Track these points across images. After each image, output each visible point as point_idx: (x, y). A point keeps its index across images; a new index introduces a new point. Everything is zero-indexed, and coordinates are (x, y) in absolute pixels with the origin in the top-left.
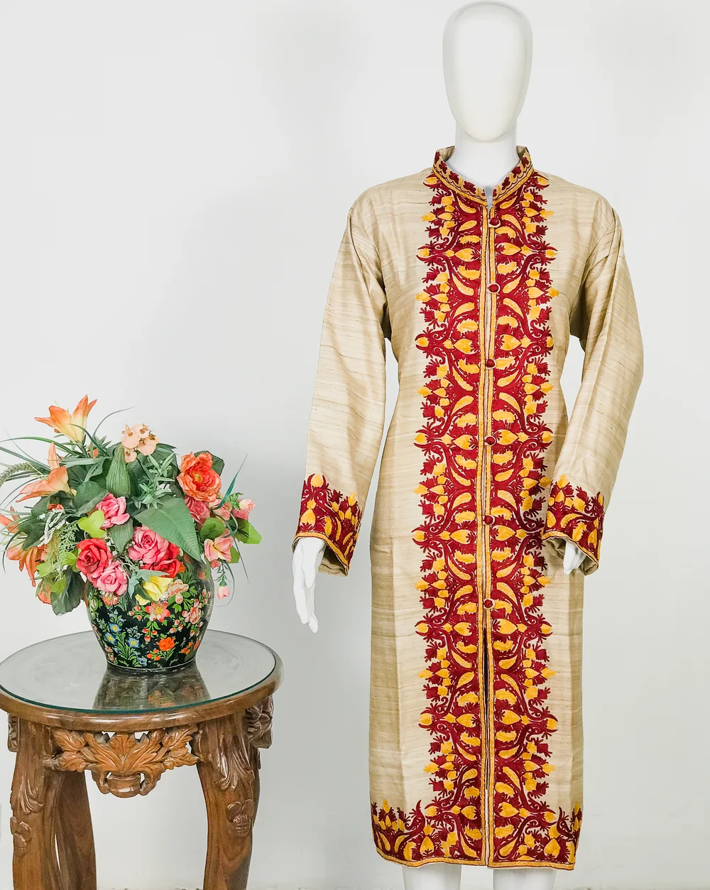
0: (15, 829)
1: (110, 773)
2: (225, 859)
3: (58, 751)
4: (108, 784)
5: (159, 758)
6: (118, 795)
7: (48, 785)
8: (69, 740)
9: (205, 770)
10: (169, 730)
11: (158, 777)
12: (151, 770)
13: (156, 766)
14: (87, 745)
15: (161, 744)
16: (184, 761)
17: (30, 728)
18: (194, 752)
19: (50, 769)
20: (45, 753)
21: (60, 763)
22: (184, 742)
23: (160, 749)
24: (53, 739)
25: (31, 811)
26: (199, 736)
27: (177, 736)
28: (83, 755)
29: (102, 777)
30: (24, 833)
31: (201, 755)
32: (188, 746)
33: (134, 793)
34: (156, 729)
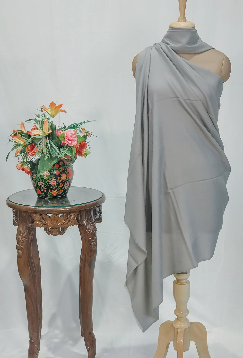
0: (18, 248)
1: (50, 228)
3: (33, 221)
4: (49, 232)
5: (67, 222)
6: (53, 235)
7: (29, 233)
8: (36, 217)
9: (81, 227)
10: (70, 213)
11: (66, 229)
12: (63, 226)
13: (65, 225)
14: (43, 219)
15: (67, 218)
16: (75, 224)
17: (23, 214)
18: (78, 221)
19: (30, 227)
20: (28, 222)
21: (33, 225)
22: (74, 217)
23: (67, 220)
24: (31, 217)
25: (24, 242)
26: (79, 216)
27: (73, 215)
28: (41, 222)
29: (48, 229)
30: (21, 249)
31: (80, 222)
32: (75, 219)
33: (58, 234)
34: (66, 213)
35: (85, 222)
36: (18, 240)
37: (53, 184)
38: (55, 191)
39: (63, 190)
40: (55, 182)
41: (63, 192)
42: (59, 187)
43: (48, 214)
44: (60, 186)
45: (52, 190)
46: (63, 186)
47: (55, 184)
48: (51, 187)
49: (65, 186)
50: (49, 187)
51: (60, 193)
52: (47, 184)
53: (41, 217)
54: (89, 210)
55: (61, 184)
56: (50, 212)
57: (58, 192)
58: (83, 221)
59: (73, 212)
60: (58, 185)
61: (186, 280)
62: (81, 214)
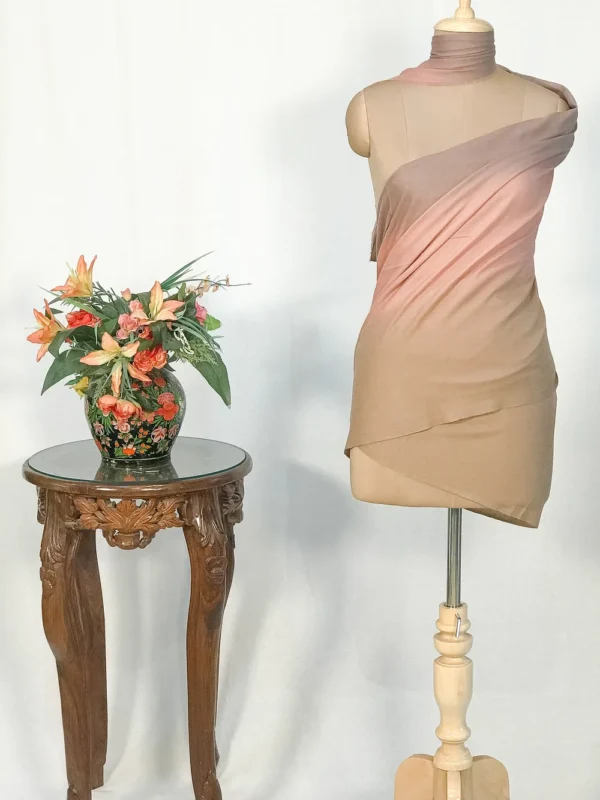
0: (44, 576)
1: (117, 531)
2: (204, 600)
3: (77, 515)
4: (114, 540)
5: (153, 521)
6: (122, 547)
7: (69, 542)
8: (85, 504)
9: (190, 532)
10: (161, 498)
11: (152, 535)
12: (149, 529)
13: (152, 526)
14: (100, 509)
15: (156, 509)
16: (172, 523)
17: (55, 497)
18: (181, 517)
19: (71, 528)
20: (67, 517)
21: (78, 524)
22: (173, 509)
23: (155, 513)
24: (73, 504)
25: (56, 561)
26: (185, 505)
27: (168, 503)
28: (96, 516)
29: (111, 533)
30: (51, 579)
31: (186, 520)
32: (176, 512)
33: (135, 546)
34: (153, 497)
35: (198, 519)
36: (43, 557)
37: (122, 431)
38: (130, 446)
39: (149, 444)
40: (127, 426)
41: (149, 451)
42: (138, 437)
43: (112, 500)
44: (141, 436)
45: (121, 442)
46: (149, 436)
47: (127, 429)
48: (119, 437)
49: (154, 436)
50: (114, 435)
51: (143, 452)
52: (111, 428)
53: (95, 504)
54: (211, 494)
55: (141, 430)
56: (116, 495)
57: (137, 450)
58: (192, 518)
59: (169, 496)
60: (135, 432)
61: (462, 656)
62: (188, 499)
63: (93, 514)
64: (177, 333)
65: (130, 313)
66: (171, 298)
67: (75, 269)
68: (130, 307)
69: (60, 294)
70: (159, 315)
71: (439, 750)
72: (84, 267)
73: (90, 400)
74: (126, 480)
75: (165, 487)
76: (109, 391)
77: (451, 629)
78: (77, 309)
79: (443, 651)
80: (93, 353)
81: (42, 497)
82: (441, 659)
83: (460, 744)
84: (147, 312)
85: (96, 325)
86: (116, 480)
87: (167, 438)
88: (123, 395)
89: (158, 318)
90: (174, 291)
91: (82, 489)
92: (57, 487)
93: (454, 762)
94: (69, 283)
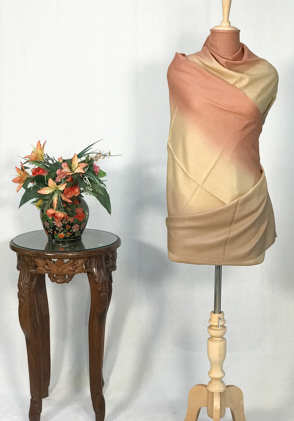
0: (20, 296)
1: (55, 275)
2: (97, 308)
3: (36, 267)
4: (53, 280)
5: (73, 269)
6: (57, 282)
7: (32, 280)
8: (40, 262)
9: (90, 275)
10: (77, 259)
11: (72, 277)
12: (70, 273)
13: (72, 272)
14: (47, 264)
15: (74, 264)
16: (82, 271)
17: (25, 258)
18: (86, 268)
19: (33, 273)
20: (31, 267)
21: (36, 271)
22: (82, 264)
23: (73, 267)
24: (34, 261)
25: (26, 289)
26: (88, 262)
27: (80, 262)
28: (45, 267)
29: (52, 276)
30: (23, 297)
31: (89, 269)
32: (84, 266)
33: (64, 282)
34: (72, 258)
35: (94, 269)
36: (19, 287)
37: (58, 226)
38: (62, 234)
39: (71, 232)
40: (60, 224)
41: (71, 236)
42: (66, 229)
43: (53, 260)
45: (58, 231)
46: (71, 229)
47: (60, 225)
48: (57, 229)
49: (73, 229)
50: (54, 228)
51: (68, 236)
52: (52, 224)
53: (44, 262)
54: (101, 257)
55: (67, 226)
56: (54, 257)
57: (65, 235)
58: (92, 268)
59: (81, 258)
60: (64, 227)
61: (222, 337)
62: (90, 260)
63: (44, 267)
64: (85, 179)
65: (62, 169)
66: (82, 162)
67: (36, 147)
68: (62, 166)
69: (29, 159)
70: (76, 170)
71: (210, 382)
72: (40, 146)
73: (42, 211)
74: (60, 250)
75: (79, 253)
76: (52, 207)
77: (216, 324)
78: (37, 167)
79: (212, 335)
80: (44, 188)
81: (19, 257)
82: (211, 338)
83: (220, 379)
84: (71, 168)
85: (45, 175)
86: (55, 250)
87: (79, 230)
88: (58, 209)
89: (76, 172)
90: (83, 158)
91: (38, 254)
92: (26, 253)
93: (217, 388)
94: (33, 154)
